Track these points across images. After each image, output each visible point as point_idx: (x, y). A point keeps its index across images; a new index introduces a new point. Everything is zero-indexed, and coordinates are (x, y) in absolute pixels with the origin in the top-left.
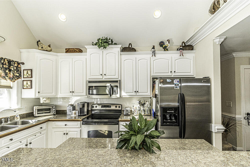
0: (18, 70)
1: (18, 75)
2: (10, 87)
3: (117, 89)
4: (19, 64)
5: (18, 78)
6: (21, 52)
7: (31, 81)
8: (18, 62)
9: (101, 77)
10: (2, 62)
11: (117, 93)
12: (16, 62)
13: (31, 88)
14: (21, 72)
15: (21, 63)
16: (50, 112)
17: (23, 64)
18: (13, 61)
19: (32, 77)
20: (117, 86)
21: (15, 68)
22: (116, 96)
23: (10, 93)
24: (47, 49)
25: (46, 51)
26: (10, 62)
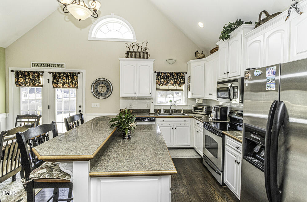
0: (183, 78)
1: (183, 81)
2: (182, 90)
3: (237, 91)
4: (183, 74)
5: (183, 84)
6: (188, 65)
7: (190, 85)
8: (182, 73)
9: (226, 76)
10: (173, 75)
11: (237, 97)
12: (181, 73)
13: (190, 91)
14: (184, 79)
15: (185, 73)
16: (202, 112)
17: (186, 73)
18: (179, 73)
19: (190, 83)
20: (237, 87)
21: (181, 77)
22: (235, 101)
23: (182, 94)
24: (200, 57)
25: (200, 58)
26: (177, 73)
